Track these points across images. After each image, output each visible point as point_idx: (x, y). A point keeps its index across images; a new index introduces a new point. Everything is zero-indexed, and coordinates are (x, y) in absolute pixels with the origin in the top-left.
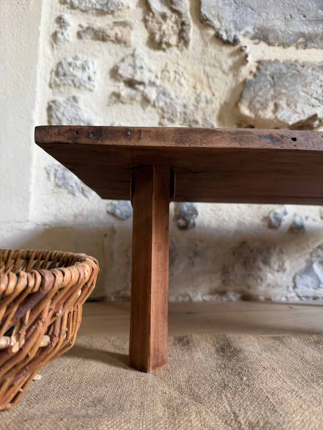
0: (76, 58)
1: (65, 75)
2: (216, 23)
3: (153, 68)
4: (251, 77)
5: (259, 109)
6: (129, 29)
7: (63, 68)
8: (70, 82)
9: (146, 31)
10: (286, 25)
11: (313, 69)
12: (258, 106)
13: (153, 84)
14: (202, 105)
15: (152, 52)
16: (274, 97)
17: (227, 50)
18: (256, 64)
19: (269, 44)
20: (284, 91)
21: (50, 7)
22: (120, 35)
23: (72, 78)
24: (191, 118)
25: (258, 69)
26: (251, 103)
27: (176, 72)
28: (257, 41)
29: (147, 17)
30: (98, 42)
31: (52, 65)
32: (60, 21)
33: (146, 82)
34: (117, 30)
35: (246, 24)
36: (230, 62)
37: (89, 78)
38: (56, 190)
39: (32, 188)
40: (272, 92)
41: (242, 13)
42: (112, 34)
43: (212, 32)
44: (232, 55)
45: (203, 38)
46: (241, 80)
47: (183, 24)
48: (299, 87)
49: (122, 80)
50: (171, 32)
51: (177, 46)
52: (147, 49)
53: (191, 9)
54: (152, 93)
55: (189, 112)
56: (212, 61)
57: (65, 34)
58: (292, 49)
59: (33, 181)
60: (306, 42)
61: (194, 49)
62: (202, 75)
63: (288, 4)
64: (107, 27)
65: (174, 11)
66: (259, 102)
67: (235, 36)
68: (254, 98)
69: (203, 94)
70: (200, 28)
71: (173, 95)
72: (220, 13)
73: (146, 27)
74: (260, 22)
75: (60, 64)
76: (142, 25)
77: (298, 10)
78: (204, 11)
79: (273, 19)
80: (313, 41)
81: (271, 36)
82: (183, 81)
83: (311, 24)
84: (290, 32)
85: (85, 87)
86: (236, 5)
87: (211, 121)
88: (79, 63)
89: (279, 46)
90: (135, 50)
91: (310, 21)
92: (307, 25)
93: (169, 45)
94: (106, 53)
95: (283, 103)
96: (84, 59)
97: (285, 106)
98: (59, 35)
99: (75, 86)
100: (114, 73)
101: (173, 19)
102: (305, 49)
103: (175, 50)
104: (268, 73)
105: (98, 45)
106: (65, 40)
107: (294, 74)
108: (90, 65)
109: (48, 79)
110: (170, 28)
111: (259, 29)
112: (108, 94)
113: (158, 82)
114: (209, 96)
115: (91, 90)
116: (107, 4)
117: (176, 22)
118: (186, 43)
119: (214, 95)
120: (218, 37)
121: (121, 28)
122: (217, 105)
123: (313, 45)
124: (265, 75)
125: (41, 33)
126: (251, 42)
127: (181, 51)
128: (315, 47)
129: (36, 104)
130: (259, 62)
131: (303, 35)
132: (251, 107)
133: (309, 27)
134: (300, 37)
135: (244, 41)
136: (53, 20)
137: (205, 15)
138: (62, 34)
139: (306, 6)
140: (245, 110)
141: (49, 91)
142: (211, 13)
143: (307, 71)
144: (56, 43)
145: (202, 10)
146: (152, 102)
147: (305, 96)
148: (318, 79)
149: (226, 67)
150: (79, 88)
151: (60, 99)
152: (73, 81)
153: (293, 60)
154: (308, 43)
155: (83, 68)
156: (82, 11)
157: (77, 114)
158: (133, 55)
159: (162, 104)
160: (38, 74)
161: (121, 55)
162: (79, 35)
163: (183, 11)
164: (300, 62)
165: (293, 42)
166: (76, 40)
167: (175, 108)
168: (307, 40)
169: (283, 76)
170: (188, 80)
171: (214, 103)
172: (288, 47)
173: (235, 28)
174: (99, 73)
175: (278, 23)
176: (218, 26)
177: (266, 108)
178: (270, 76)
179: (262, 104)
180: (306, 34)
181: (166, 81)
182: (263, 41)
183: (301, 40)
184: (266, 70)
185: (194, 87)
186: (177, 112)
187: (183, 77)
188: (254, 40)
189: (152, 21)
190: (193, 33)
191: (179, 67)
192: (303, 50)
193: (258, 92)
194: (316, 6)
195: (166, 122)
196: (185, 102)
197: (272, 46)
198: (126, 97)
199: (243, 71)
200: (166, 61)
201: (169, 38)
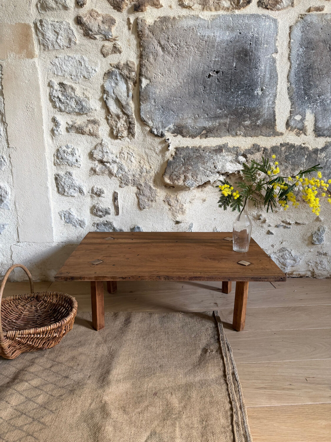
0: (67, 147)
1: (62, 158)
2: (150, 123)
3: (114, 152)
4: (171, 159)
5: (175, 179)
6: (97, 126)
7: (60, 154)
8: (66, 163)
9: (108, 126)
10: (195, 122)
11: (210, 152)
12: (174, 177)
13: (115, 162)
14: (144, 174)
15: (113, 141)
16: (184, 172)
17: (158, 140)
18: (175, 150)
19: (183, 136)
20: (190, 168)
21: (47, 110)
22: (92, 131)
23: (67, 161)
24: (138, 183)
25: (176, 153)
26: (170, 176)
27: (128, 153)
28: (176, 134)
29: (108, 117)
30: (79, 135)
31: (54, 151)
32: (54, 120)
33: (111, 161)
34: (90, 126)
35: (169, 123)
36: (160, 147)
37: (77, 161)
38: (66, 225)
39: (53, 225)
40: (183, 169)
41: (167, 116)
42: (87, 130)
43: (148, 129)
44: (161, 143)
45: (143, 132)
46: (166, 160)
47: (130, 123)
48: (200, 165)
49: (96, 160)
50: (123, 129)
51: (128, 137)
52: (109, 138)
53: (135, 111)
54: (114, 168)
55: (136, 179)
56: (150, 146)
57: (59, 131)
58: (198, 138)
59: (53, 221)
60: (207, 133)
61: (138, 138)
62: (144, 155)
63: (197, 106)
64: (84, 125)
65: (124, 113)
66: (175, 175)
67: (162, 132)
68: (173, 172)
69: (145, 167)
70: (141, 125)
71: (126, 170)
72: (153, 116)
73: (108, 123)
74: (178, 121)
75: (58, 150)
76: (105, 121)
77: (203, 110)
78: (143, 116)
79: (186, 118)
80: (211, 132)
81: (184, 131)
82: (132, 159)
83: (211, 120)
84: (197, 127)
85: (75, 165)
86: (163, 109)
87: (150, 184)
88: (69, 150)
89: (189, 137)
90: (102, 140)
91: (211, 118)
92: (208, 121)
93: (123, 137)
94: (85, 142)
95: (189, 175)
96: (72, 148)
97: (190, 177)
98: (56, 132)
99: (69, 165)
100: (91, 156)
101: (124, 118)
102: (206, 138)
103: (127, 139)
104: (182, 156)
105: (79, 136)
106: (59, 134)
107: (197, 156)
108: (76, 152)
109: (53, 160)
110: (122, 125)
111: (177, 126)
112: (89, 168)
113: (118, 160)
114: (148, 168)
115: (79, 167)
116: (82, 109)
117: (126, 121)
118: (133, 135)
119: (151, 167)
120: (151, 132)
121: (92, 125)
122: (153, 174)
123: (211, 135)
124: (180, 158)
125: (45, 131)
126: (172, 135)
127: (130, 139)
128: (212, 137)
129: (48, 177)
130: (177, 149)
131: (205, 128)
132: (171, 178)
133: (210, 122)
134: (203, 130)
135: (168, 135)
136: (50, 120)
138: (57, 131)
139: (208, 107)
140: (168, 181)
141: (54, 167)
142: (147, 117)
143: (206, 153)
144: (54, 136)
145: (141, 114)
146: (115, 174)
147: (203, 170)
148: (212, 159)
149: (157, 151)
150: (71, 166)
151: (62, 173)
152: (67, 162)
153: (197, 146)
154: (208, 134)
155: (73, 155)
156: (67, 113)
157: (72, 183)
158: (101, 144)
159: (120, 175)
160: (47, 158)
161: (95, 144)
162: (68, 130)
163: (130, 114)
164: (202, 147)
165: (198, 134)
166: (66, 133)
167: (128, 177)
168: (208, 132)
169: (191, 157)
170: (136, 158)
171: (151, 173)
172: (195, 137)
173: (162, 126)
174: (82, 156)
175: (189, 121)
176: (151, 125)
177: (179, 179)
178: (182, 158)
179: (177, 176)
180: (207, 128)
181: (123, 160)
182: (180, 134)
183: (204, 132)
184: (181, 154)
185: (139, 162)
186: (129, 179)
187: (133, 156)
188: (174, 134)
189: (111, 120)
190: (137, 128)
191: (130, 150)
192: (204, 139)
193: (175, 169)
194: (215, 106)
195: (123, 185)
196: (134, 173)
197: (185, 137)
198: (99, 171)
199: (167, 154)
200: (122, 146)
201: (122, 133)
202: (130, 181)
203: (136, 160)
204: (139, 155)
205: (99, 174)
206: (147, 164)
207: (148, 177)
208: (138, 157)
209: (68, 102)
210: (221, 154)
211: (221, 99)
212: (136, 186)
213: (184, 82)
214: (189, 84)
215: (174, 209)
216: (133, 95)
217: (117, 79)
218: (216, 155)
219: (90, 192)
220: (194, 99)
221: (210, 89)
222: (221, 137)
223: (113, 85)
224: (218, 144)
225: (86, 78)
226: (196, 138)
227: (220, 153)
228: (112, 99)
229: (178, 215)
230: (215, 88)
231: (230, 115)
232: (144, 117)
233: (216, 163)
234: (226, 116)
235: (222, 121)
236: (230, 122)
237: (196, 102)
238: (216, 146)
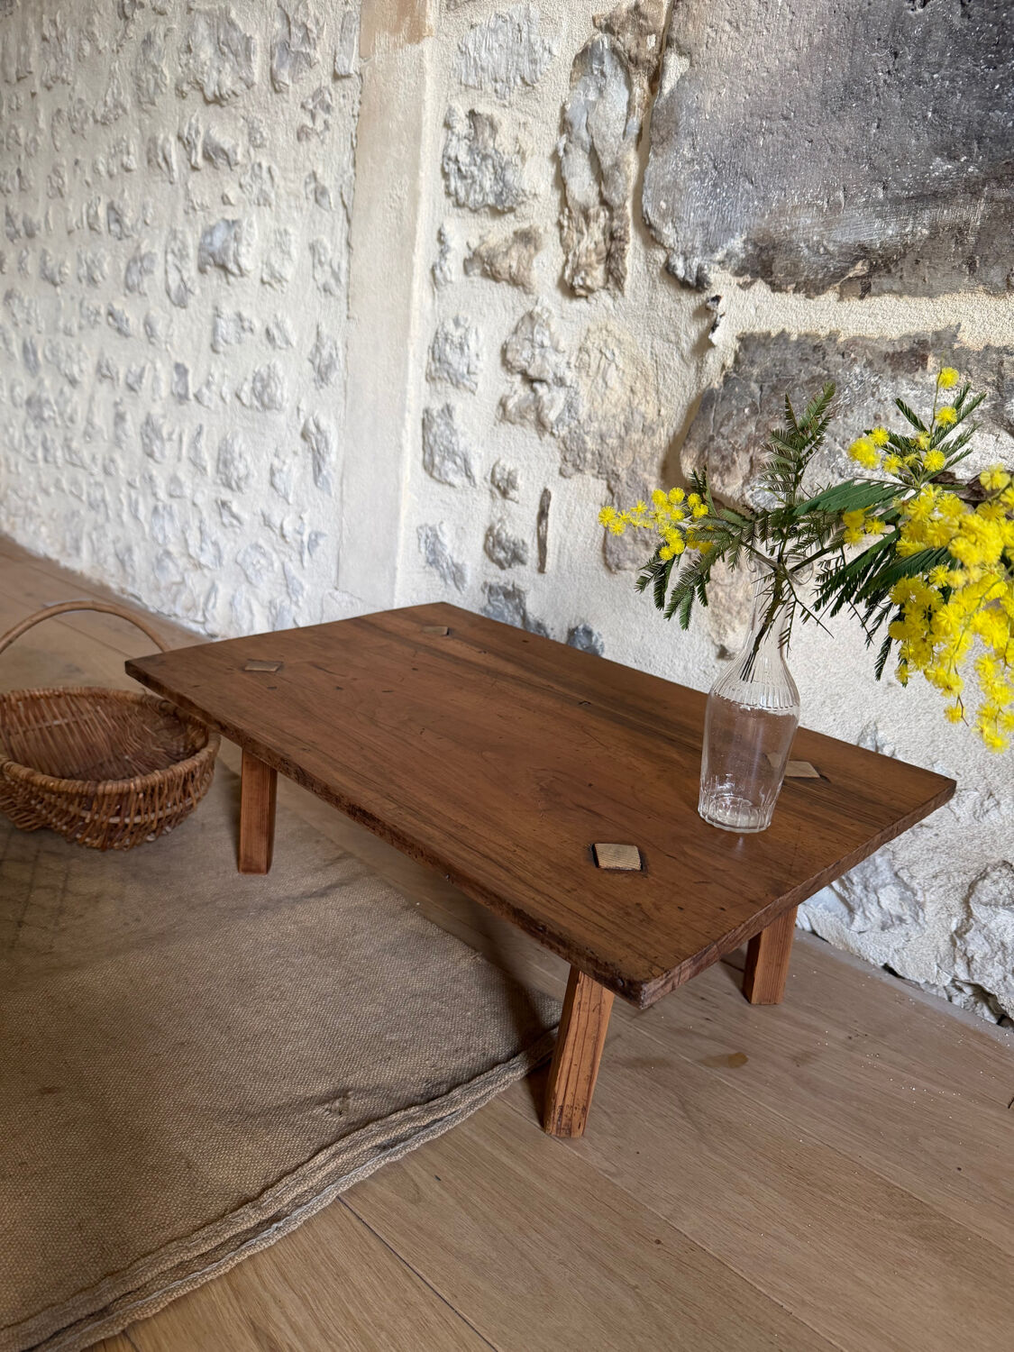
0: (457, 323)
1: (440, 359)
2: (669, 234)
3: (563, 345)
4: (718, 383)
5: (715, 470)
6: (532, 250)
7: (439, 344)
8: (446, 376)
9: (560, 250)
10: (828, 225)
12: (714, 460)
13: (561, 382)
14: (636, 436)
15: (565, 304)
16: (752, 443)
17: (688, 302)
18: (737, 345)
19: (776, 287)
20: (777, 426)
21: (433, 205)
22: (515, 268)
23: (448, 367)
24: (611, 468)
25: (737, 361)
26: (702, 452)
27: (601, 352)
28: (748, 278)
29: (562, 218)
30: (486, 282)
31: (430, 337)
32: (440, 239)
33: (549, 377)
34: (514, 253)
35: (729, 232)
36: (693, 333)
37: (469, 369)
39: (399, 561)
40: (751, 428)
41: (725, 200)
42: (502, 265)
43: (660, 256)
44: (696, 315)
45: (648, 270)
46: (704, 384)
47: (614, 236)
49: (514, 370)
51: (605, 288)
52: (558, 297)
53: (636, 190)
54: (555, 404)
55: (607, 452)
56: (666, 328)
57: (445, 269)
58: (829, 298)
59: (400, 550)
60: (869, 275)
61: (634, 294)
62: (648, 361)
63: (847, 150)
64: (502, 248)
65: (604, 201)
66: (718, 450)
67: (700, 269)
68: (712, 439)
69: (642, 408)
70: (644, 244)
71: (584, 414)
72: (678, 205)
73: (561, 239)
74: (762, 223)
75: (437, 334)
76: (556, 232)
77: (872, 167)
78: (647, 205)
79: (795, 208)
80: (889, 271)
81: (780, 262)
82: (612, 374)
83: (897, 213)
84: (831, 248)
85: (465, 386)
86: (715, 174)
87: (646, 476)
88: (458, 334)
89: (796, 290)
90: (537, 302)
91: (897, 201)
92: (884, 218)
93: (590, 290)
94: (499, 308)
96: (466, 326)
98: (439, 272)
99: (451, 382)
100: (504, 357)
101: (601, 220)
102: (862, 298)
103: (604, 298)
104: (755, 371)
105: (488, 289)
106: (447, 280)
107: (812, 380)
108: (472, 338)
109: (424, 366)
110: (592, 245)
111: (755, 245)
112: (495, 401)
113: (570, 377)
114: (651, 413)
115: (473, 392)
116: (502, 193)
117: (603, 231)
118: (620, 283)
119: (660, 412)
120: (668, 269)
121: (521, 249)
122: (661, 438)
123: (886, 282)
124: (748, 379)
125: (416, 269)
126: (735, 280)
127: (614, 298)
128: (891, 291)
129: (407, 415)
131: (863, 252)
132: (700, 460)
133: (888, 224)
134: (858, 259)
135: (722, 282)
136: (433, 237)
137: (647, 212)
138: (441, 270)
139: (896, 150)
140: (689, 472)
141: (425, 387)
142: (658, 207)
143: (850, 368)
144: (437, 289)
145: (644, 198)
146: (550, 427)
148: (873, 395)
149: (686, 347)
150: (456, 386)
151: (436, 408)
152: (449, 373)
153: (823, 333)
154: (875, 280)
155: (462, 349)
156: (471, 210)
157: (451, 441)
158: (532, 315)
159: (564, 432)
160: (411, 356)
161: (519, 314)
162: (467, 265)
163: (617, 201)
164: (841, 339)
165: (833, 276)
166: (462, 277)
167: (584, 442)
168: (874, 269)
169: (786, 381)
170: (624, 372)
171: (657, 435)
172: (818, 294)
173: (704, 245)
174: (484, 357)
175: (806, 220)
176: (671, 241)
177: (728, 469)
178: (756, 382)
179: (723, 458)
180: (874, 251)
181: (584, 374)
182: (762, 278)
183: (860, 268)
184: (752, 363)
185: (632, 391)
186: (586, 450)
187: (613, 366)
188: (741, 275)
189: (569, 227)
190: (634, 256)
191: (609, 340)
192: (855, 304)
193: (721, 425)
194: (928, 143)
195: (570, 469)
196: (604, 428)
197: (781, 291)
198: (514, 410)
199: (710, 360)
200: (588, 323)
201: (587, 274)
202: (589, 456)
203: (622, 383)
204: (634, 360)
205: (512, 418)
206: (652, 397)
207: (645, 450)
208: (631, 370)
209: (476, 173)
210: (917, 378)
211: (958, 106)
212: (605, 476)
213: (810, 44)
214: (830, 49)
215: (721, 594)
216: (641, 129)
217: (603, 74)
218: (894, 378)
219: (489, 478)
220: (839, 118)
221: (918, 60)
222: (931, 294)
223: (592, 96)
224: (913, 330)
225: (528, 85)
226: (822, 297)
227: (912, 370)
228: (581, 153)
229: (736, 623)
230: (943, 54)
231: (993, 184)
232: (649, 211)
233: (887, 418)
234: (973, 189)
235: (947, 215)
236: (993, 217)
237: (845, 132)
238: (901, 340)
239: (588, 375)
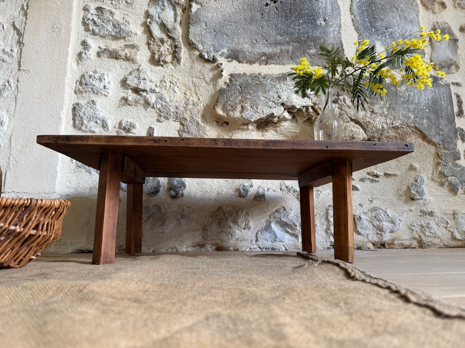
0: (95, 72)
1: (86, 84)
2: (200, 47)
3: (153, 80)
4: (225, 87)
5: (230, 110)
6: (136, 50)
7: (85, 79)
8: (90, 90)
9: (149, 51)
10: (253, 47)
11: (272, 80)
12: (229, 108)
13: (153, 91)
14: (190, 107)
15: (153, 67)
16: (241, 101)
17: (209, 66)
18: (230, 77)
19: (240, 62)
20: (249, 97)
21: (77, 34)
22: (128, 55)
23: (92, 86)
24: (182, 117)
25: (230, 80)
26: (224, 106)
27: (171, 82)
28: (230, 59)
29: (150, 41)
30: (112, 60)
31: (78, 77)
32: (84, 44)
33: (148, 89)
34: (127, 51)
35: (223, 47)
36: (211, 75)
37: (105, 87)
38: (76, 170)
39: (58, 169)
40: (240, 98)
41: (219, 40)
42: (123, 54)
43: (197, 53)
44: (212, 70)
45: (191, 57)
46: (218, 88)
47: (176, 47)
48: (260, 93)
49: (129, 88)
50: (167, 53)
51: (172, 63)
52: (149, 65)
53: (182, 36)
54: (152, 98)
55: (179, 112)
56: (198, 74)
57: (88, 54)
58: (257, 65)
59: (59, 163)
60: (267, 60)
61: (184, 65)
62: (191, 85)
63: (255, 32)
64: (119, 49)
65: (170, 37)
66: (230, 105)
67: (214, 56)
68: (227, 102)
69: (191, 98)
70: (189, 50)
71: (168, 100)
72: (203, 39)
73: (149, 48)
74: (233, 46)
75: (83, 76)
76: (146, 46)
77: (262, 36)
78: (191, 38)
79: (242, 43)
80: (272, 59)
81: (240, 56)
82: (176, 89)
83: (271, 46)
84: (255, 53)
85: (101, 93)
86: (215, 33)
87: (197, 118)
88: (97, 76)
89: (246, 63)
90: (140, 66)
91: (271, 44)
92: (268, 47)
93: (166, 62)
94: (118, 68)
95: (248, 106)
96: (102, 73)
97: (249, 108)
98: (83, 55)
99: (94, 93)
100: (124, 83)
101: (169, 43)
102: (266, 65)
103: (171, 66)
104: (238, 83)
105: (112, 62)
106: (88, 58)
107: (257, 84)
108: (106, 77)
109: (74, 88)
110: (166, 49)
111: (232, 51)
112: (120, 98)
113: (157, 90)
114: (196, 100)
115: (106, 96)
116: (120, 32)
117: (171, 46)
118: (178, 61)
119: (199, 99)
120: (201, 56)
121: (130, 49)
122: (201, 107)
123: (272, 62)
124: (236, 85)
125: (69, 53)
126: (226, 60)
127: (175, 66)
128: (273, 63)
129: (64, 106)
130: (231, 75)
131: (264, 54)
132: (224, 109)
133: (270, 48)
134: (263, 56)
135: (221, 60)
136: (79, 43)
137: (191, 40)
138: (86, 54)
139: (268, 33)
140: (220, 112)
141: (74, 96)
142: (196, 39)
143: (267, 81)
144: (81, 61)
145: (189, 37)
146: (152, 104)
147: (265, 100)
148: (275, 87)
149: (208, 79)
150: (97, 94)
151: (83, 102)
152: (92, 89)
153: (257, 73)
154: (269, 61)
155: (100, 80)
156: (101, 36)
157: (95, 114)
158: (138, 70)
159: (159, 106)
161: (130, 70)
162: (99, 55)
163: (175, 37)
164: (262, 74)
165: (257, 59)
166: (96, 58)
167: (169, 109)
168: (268, 58)
169: (249, 85)
170: (180, 88)
171: (199, 106)
172: (254, 63)
173: (214, 50)
174: (112, 83)
175: (246, 46)
176: (201, 49)
177: (235, 109)
178: (239, 86)
179: (232, 107)
180: (267, 54)
181: (164, 89)
182: (235, 59)
183: (263, 58)
184: (236, 81)
185: (185, 94)
186: (170, 111)
187: (176, 86)
188: (228, 59)
189: (153, 44)
190: (184, 53)
191: (174, 79)
192: (264, 66)
193: (230, 98)
194: (275, 33)
195: (162, 119)
196: (177, 105)
197: (242, 63)
198: (132, 100)
199: (220, 82)
200: (163, 73)
201: (165, 57)
202: (172, 114)
203: (180, 92)
204: (184, 85)
205: (131, 103)
206: (194, 95)
207: (195, 111)
208: (183, 88)
209: (104, 25)
210: (285, 83)
211: (281, 27)
212: (178, 120)
213: (239, 8)
214: (245, 10)
216: (181, 21)
217: (164, 5)
218: (279, 83)
219: (117, 126)
220: (251, 25)
221: (269, 16)
222: (283, 64)
223: (159, 10)
224: (281, 72)
225: (129, 3)
226: (255, 65)
227: (284, 81)
228: (156, 24)
230: (274, 16)
231: (292, 42)
232: (192, 40)
233: (280, 92)
234: (288, 43)
235: (283, 48)
236: (293, 49)
237: (253, 28)
238: (279, 74)
239: (165, 89)
